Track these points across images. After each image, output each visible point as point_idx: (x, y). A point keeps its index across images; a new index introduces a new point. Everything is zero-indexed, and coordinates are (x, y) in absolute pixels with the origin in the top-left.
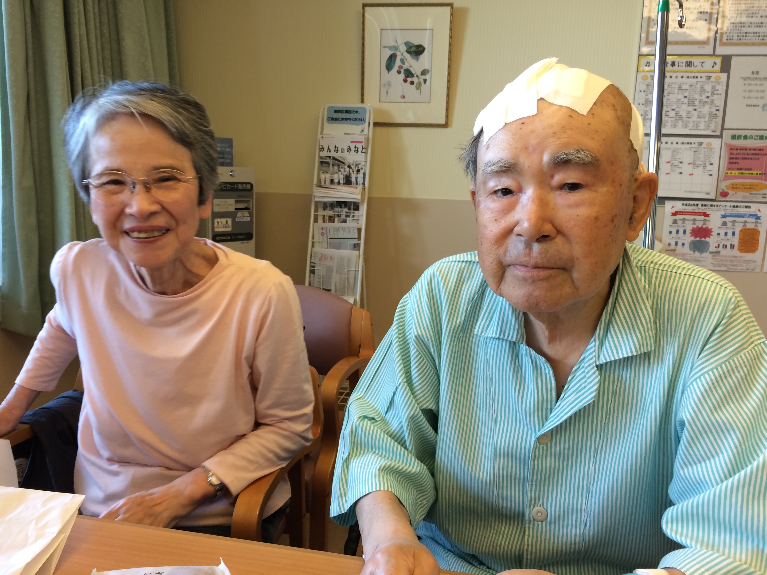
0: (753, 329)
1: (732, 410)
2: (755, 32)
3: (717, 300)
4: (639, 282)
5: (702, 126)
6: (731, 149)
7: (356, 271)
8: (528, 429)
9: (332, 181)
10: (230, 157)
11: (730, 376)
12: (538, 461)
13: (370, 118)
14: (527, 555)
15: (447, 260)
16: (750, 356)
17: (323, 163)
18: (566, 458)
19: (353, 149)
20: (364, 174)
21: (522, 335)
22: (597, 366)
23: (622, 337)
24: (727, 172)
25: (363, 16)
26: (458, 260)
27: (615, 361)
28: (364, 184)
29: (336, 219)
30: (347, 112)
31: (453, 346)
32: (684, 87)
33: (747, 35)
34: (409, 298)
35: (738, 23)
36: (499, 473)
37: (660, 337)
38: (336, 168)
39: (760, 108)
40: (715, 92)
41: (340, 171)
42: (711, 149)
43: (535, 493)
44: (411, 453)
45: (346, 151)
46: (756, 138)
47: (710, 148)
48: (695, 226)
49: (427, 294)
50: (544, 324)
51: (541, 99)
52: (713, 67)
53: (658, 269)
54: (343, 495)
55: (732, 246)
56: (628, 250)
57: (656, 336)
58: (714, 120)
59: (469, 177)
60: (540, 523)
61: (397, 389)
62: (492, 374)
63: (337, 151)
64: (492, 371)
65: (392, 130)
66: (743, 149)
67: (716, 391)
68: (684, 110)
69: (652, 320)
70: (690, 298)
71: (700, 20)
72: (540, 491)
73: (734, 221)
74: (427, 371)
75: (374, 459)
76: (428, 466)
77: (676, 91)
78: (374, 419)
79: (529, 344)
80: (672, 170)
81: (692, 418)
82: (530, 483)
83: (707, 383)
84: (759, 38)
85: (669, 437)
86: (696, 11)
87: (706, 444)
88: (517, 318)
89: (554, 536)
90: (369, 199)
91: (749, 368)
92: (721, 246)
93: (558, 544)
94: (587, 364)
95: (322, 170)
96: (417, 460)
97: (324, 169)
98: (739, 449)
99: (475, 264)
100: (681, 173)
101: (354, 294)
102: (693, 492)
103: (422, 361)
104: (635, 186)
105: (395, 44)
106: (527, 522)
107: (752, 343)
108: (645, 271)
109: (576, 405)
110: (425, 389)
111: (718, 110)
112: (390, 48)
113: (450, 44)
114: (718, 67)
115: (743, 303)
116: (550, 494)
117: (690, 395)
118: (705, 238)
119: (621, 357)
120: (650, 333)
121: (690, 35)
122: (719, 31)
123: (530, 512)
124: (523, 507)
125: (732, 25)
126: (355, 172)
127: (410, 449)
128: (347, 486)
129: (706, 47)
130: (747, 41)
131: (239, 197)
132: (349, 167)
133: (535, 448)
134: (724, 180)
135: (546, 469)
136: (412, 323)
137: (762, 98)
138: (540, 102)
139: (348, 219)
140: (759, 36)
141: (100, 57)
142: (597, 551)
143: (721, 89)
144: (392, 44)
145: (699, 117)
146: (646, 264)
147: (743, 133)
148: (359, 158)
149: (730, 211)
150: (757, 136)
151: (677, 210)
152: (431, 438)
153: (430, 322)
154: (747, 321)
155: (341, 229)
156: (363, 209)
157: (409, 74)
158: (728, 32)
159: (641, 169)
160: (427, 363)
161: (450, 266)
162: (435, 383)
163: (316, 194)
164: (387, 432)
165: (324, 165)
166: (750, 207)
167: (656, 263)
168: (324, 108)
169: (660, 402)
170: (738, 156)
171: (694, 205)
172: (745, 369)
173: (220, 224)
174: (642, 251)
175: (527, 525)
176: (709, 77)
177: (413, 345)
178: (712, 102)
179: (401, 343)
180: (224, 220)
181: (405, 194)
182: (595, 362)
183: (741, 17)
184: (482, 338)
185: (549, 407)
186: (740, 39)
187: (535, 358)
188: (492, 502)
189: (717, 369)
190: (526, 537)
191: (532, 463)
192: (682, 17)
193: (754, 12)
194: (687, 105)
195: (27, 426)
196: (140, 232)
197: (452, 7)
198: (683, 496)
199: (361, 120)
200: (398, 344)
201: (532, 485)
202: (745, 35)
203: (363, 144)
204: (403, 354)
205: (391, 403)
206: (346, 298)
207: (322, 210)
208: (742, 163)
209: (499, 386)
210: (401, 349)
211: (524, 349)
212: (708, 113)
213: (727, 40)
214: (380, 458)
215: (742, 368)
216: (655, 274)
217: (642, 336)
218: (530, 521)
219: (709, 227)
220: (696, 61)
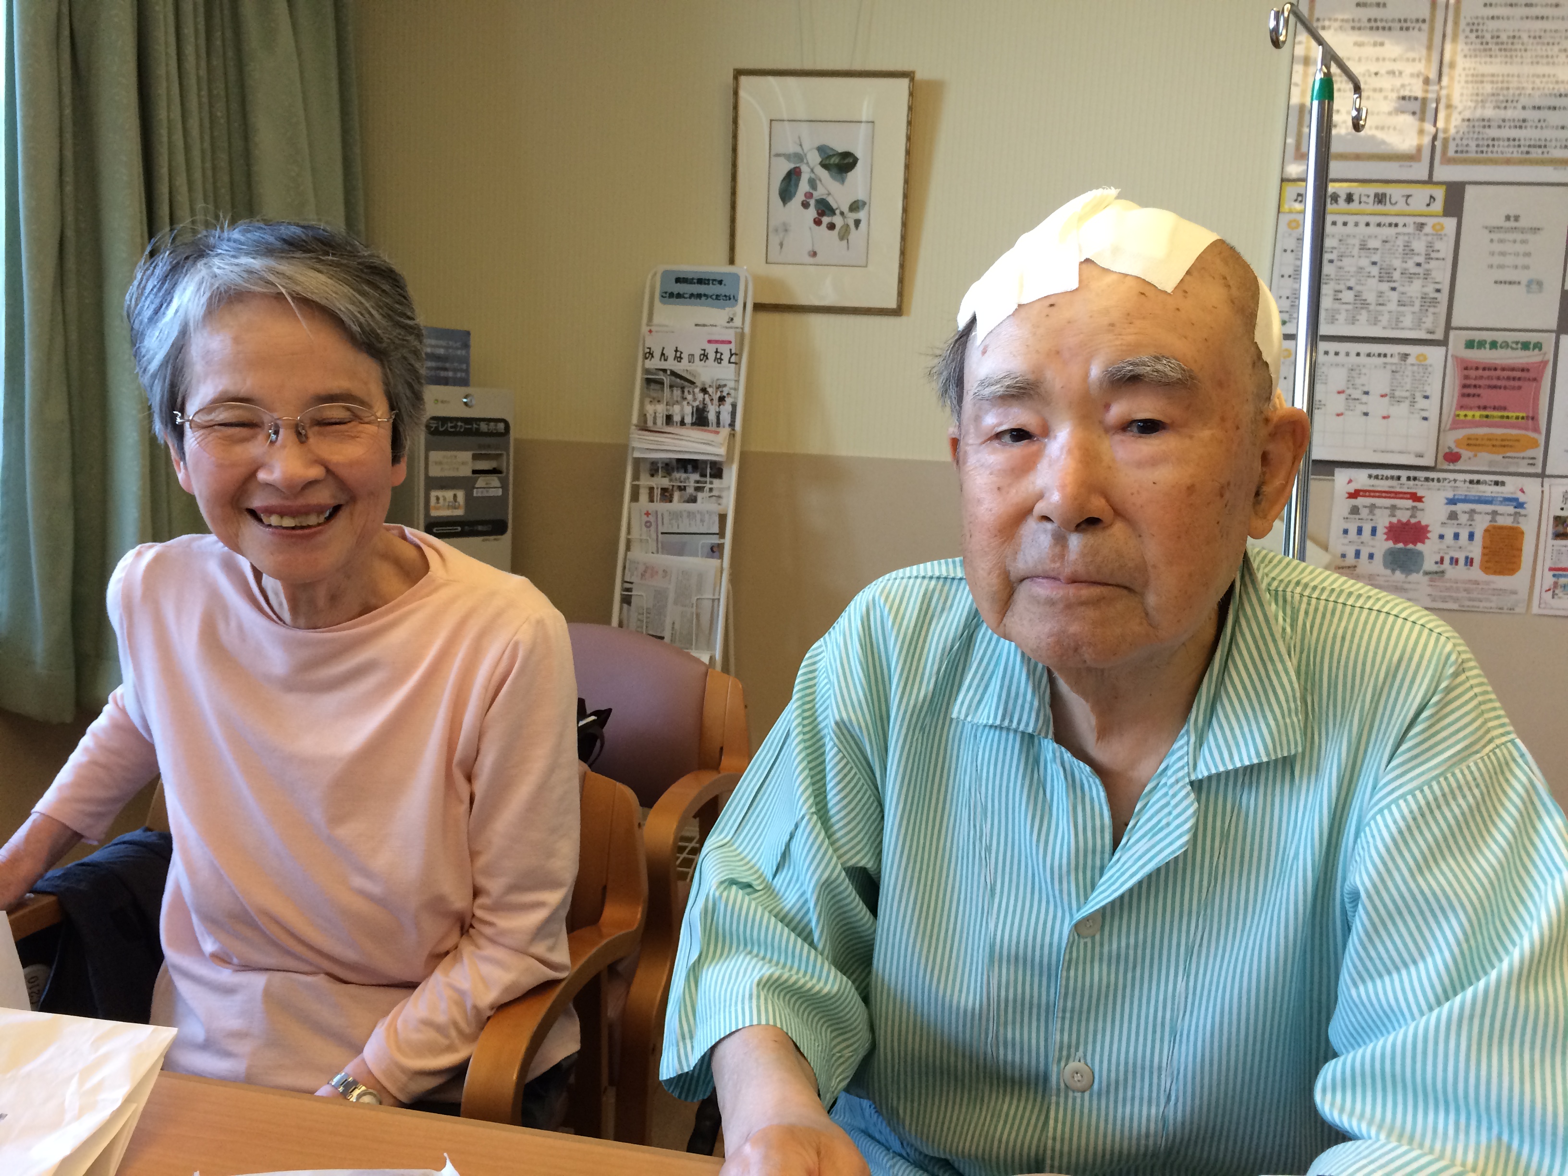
0: (1492, 714)
1: (1452, 870)
2: (1512, 137)
3: (1422, 657)
4: (1272, 621)
5: (1407, 321)
6: (1466, 367)
7: (715, 601)
8: (1056, 906)
9: (669, 419)
10: (464, 366)
11: (1448, 804)
12: (1076, 970)
13: (747, 294)
14: (1053, 1159)
15: (901, 575)
16: (1486, 766)
17: (652, 382)
18: (1131, 965)
19: (712, 356)
20: (734, 406)
21: (1046, 722)
22: (1192, 783)
23: (1241, 728)
24: (1458, 412)
25: (736, 93)
26: (922, 574)
27: (1228, 773)
28: (732, 425)
29: (676, 495)
30: (700, 281)
31: (911, 743)
32: (1372, 244)
33: (1496, 143)
34: (824, 648)
35: (1478, 120)
36: (999, 996)
37: (1312, 728)
38: (677, 392)
39: (1522, 288)
40: (1433, 255)
41: (685, 399)
42: (1425, 367)
43: (1070, 1035)
44: (822, 954)
45: (697, 358)
46: (1514, 346)
47: (1423, 364)
48: (1395, 520)
49: (860, 640)
50: (1087, 701)
51: (1088, 261)
52: (1428, 205)
53: (1310, 597)
54: (688, 1035)
55: (1469, 562)
56: (1252, 559)
57: (1306, 727)
58: (1431, 310)
59: (948, 409)
60: (1078, 1095)
61: (797, 826)
62: (986, 797)
63: (679, 359)
64: (987, 793)
65: (790, 318)
66: (1489, 369)
67: (1421, 832)
68: (1371, 289)
69: (1298, 695)
70: (1370, 654)
71: (1403, 112)
72: (1079, 1031)
73: (1473, 512)
74: (858, 792)
75: (749, 964)
76: (857, 983)
77: (1356, 252)
78: (749, 886)
79: (1059, 739)
80: (1348, 408)
81: (1375, 886)
82: (1060, 1015)
83: (1404, 818)
84: (1520, 150)
85: (1331, 925)
86: (1394, 95)
87: (1401, 936)
88: (1036, 688)
89: (1106, 1121)
90: (743, 454)
91: (1485, 791)
92: (1447, 561)
93: (1114, 1135)
94: (1173, 780)
95: (649, 396)
96: (833, 969)
97: (654, 394)
98: (1465, 946)
99: (956, 582)
100: (1366, 414)
101: (710, 645)
102: (1376, 1031)
103: (849, 772)
104: (1264, 432)
105: (798, 150)
106: (1054, 1092)
107: (1491, 741)
108: (1285, 601)
109: (1150, 860)
110: (855, 827)
111: (1438, 291)
112: (788, 157)
113: (908, 152)
114: (1438, 206)
115: (1472, 664)
116: (1099, 1037)
117: (1371, 840)
118: (1415, 544)
119: (1238, 765)
120: (1295, 720)
121: (1383, 142)
122: (1441, 135)
123: (1058, 1074)
124: (1046, 1064)
125: (1466, 123)
126: (716, 402)
127: (820, 947)
128: (695, 1019)
129: (1415, 165)
130: (1495, 155)
131: (480, 447)
132: (704, 390)
133: (1071, 945)
134: (1451, 429)
135: (1091, 986)
136: (829, 697)
137: (1526, 267)
138: (1084, 266)
139: (700, 495)
140: (1519, 146)
141: (208, 165)
142: (1190, 1152)
143: (1445, 248)
144: (792, 148)
145: (1401, 304)
146: (1287, 586)
147: (1488, 336)
148: (725, 373)
149: (1464, 490)
150: (1517, 343)
151: (1359, 487)
152: (863, 925)
153: (865, 695)
154: (1480, 698)
155: (685, 515)
156: (731, 475)
157: (825, 208)
158: (1458, 137)
159: (1277, 401)
160: (858, 775)
161: (906, 586)
162: (874, 816)
163: (635, 444)
164: (775, 912)
165: (653, 386)
166: (1503, 484)
167: (1306, 586)
168: (655, 274)
169: (1313, 854)
170: (1477, 382)
171: (1392, 478)
172: (1476, 792)
173: (441, 501)
174: (1280, 562)
175: (1054, 1099)
176: (1421, 226)
177: (831, 739)
178: (1427, 275)
179: (808, 736)
180: (449, 494)
181: (814, 446)
182: (1189, 774)
183: (1483, 107)
184: (968, 727)
185: (1098, 863)
186: (1482, 152)
187: (1071, 767)
188: (985, 1054)
189: (1422, 791)
190: (1051, 1122)
191: (1065, 974)
192: (1359, 110)
193: (1510, 99)
194: (1377, 278)
195: (51, 899)
196: (282, 514)
197: (912, 79)
198: (1357, 1039)
199: (728, 298)
200: (800, 737)
201: (1063, 1018)
202: (1491, 143)
203: (732, 346)
204: (810, 758)
205: (786, 854)
206: (695, 653)
207: (648, 476)
208: (1488, 396)
209: (1000, 822)
210: (806, 748)
211: (1049, 748)
212: (1419, 295)
213: (1456, 152)
214: (761, 963)
215: (1470, 789)
216: (1304, 606)
217: (1278, 725)
218: (1058, 1090)
219: (1423, 523)
220: (1395, 192)
